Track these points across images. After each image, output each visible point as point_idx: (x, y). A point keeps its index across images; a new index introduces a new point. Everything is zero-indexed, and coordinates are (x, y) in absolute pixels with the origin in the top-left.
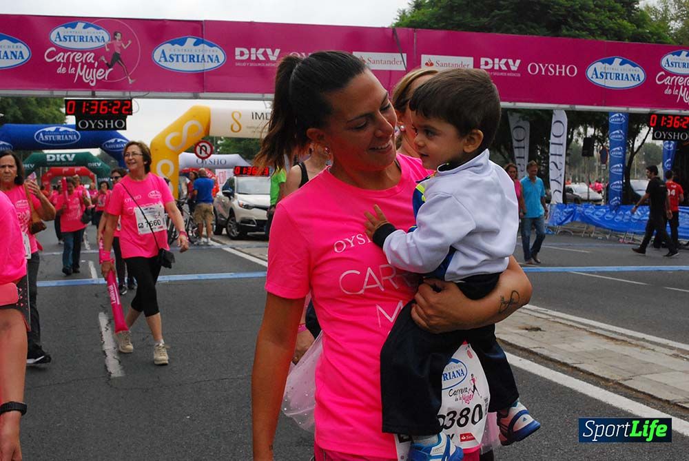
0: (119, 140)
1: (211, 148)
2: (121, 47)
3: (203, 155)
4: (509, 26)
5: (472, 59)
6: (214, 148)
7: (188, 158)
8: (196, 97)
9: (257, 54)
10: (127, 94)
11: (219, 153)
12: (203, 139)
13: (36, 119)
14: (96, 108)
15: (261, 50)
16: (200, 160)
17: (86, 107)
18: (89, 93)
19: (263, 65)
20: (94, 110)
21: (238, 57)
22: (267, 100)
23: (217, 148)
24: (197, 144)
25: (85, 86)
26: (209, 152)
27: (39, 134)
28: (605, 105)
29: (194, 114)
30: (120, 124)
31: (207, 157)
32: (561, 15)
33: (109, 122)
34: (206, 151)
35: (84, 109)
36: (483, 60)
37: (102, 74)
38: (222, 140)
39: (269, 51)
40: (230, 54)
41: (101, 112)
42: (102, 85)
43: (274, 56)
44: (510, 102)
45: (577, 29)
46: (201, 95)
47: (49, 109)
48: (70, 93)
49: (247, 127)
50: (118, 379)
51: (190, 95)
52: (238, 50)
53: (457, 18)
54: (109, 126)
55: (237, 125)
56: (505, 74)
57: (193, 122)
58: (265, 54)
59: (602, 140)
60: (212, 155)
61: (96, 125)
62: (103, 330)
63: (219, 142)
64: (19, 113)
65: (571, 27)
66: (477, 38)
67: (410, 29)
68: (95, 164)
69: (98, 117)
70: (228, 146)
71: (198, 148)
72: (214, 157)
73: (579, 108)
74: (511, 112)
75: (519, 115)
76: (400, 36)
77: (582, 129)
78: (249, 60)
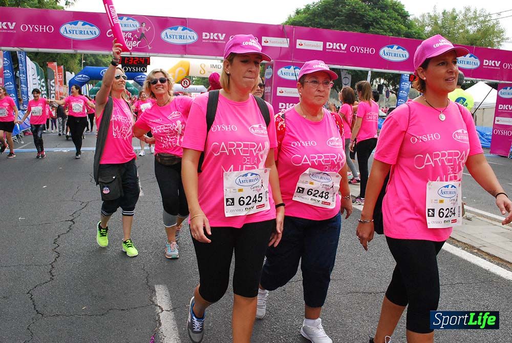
0: (143, 76)
1: (189, 82)
2: (145, 30)
3: (185, 85)
4: (343, 25)
5: (322, 43)
6: (191, 82)
7: (178, 87)
8: (182, 57)
9: (214, 36)
10: (148, 54)
11: (194, 85)
12: (186, 77)
13: (102, 64)
14: (132, 61)
15: (216, 34)
16: (184, 88)
17: (127, 60)
18: (129, 53)
19: (217, 42)
20: (130, 62)
21: (204, 38)
22: (218, 59)
23: (193, 82)
24: (183, 80)
25: (127, 50)
26: (188, 84)
27: (103, 72)
28: (388, 69)
29: (181, 65)
30: (144, 69)
31: (185, 87)
32: (370, 21)
33: (138, 68)
34: (187, 84)
35: (126, 61)
36: (328, 44)
37: (135, 44)
38: (195, 77)
39: (220, 35)
40: (200, 36)
41: (134, 63)
42: (135, 49)
43: (222, 37)
44: (341, 65)
45: (378, 28)
46: (185, 56)
47: (108, 59)
49: (208, 72)
51: (179, 55)
52: (204, 34)
53: (317, 20)
54: (138, 70)
55: (203, 70)
56: (339, 51)
57: (180, 68)
58: (218, 36)
59: (387, 86)
60: (190, 86)
61: (132, 69)
63: (194, 79)
64: (93, 60)
65: (375, 27)
66: (326, 32)
67: (292, 26)
68: (130, 88)
69: (133, 65)
70: (198, 81)
71: (183, 82)
72: (191, 86)
73: (375, 70)
74: (343, 69)
75: (346, 71)
76: (286, 29)
77: (378, 80)
78: (209, 39)
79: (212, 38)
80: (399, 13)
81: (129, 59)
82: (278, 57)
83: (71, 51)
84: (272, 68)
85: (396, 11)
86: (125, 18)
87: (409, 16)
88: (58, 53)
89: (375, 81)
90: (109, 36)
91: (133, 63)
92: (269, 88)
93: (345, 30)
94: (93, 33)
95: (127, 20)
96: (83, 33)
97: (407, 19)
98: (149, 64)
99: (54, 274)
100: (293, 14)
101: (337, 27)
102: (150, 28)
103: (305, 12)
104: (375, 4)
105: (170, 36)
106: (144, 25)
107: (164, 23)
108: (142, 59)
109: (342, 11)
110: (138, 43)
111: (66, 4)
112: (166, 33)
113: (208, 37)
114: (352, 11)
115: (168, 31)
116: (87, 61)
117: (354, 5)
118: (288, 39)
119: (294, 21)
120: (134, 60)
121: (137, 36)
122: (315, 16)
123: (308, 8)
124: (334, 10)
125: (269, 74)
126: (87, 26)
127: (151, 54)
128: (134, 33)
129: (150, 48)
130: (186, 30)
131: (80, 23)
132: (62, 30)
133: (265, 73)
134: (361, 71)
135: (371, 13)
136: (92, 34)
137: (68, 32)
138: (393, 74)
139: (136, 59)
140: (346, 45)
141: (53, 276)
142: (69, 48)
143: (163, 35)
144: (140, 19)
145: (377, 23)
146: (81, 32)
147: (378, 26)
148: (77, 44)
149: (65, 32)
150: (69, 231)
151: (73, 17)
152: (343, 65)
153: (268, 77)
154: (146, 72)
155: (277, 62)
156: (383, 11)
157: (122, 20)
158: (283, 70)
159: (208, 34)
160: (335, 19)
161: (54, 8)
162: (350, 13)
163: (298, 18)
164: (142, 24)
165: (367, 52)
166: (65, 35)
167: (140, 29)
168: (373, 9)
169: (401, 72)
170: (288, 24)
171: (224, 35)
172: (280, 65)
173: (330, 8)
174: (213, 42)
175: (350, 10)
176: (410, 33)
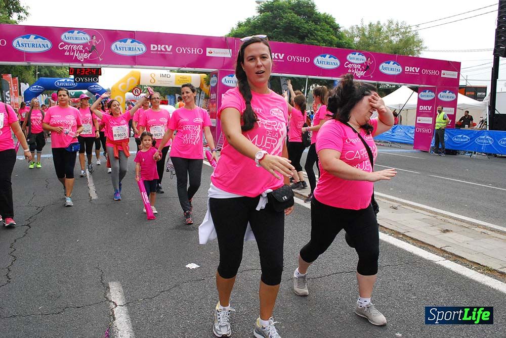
0: (96, 86)
1: (140, 91)
2: (96, 43)
3: (137, 94)
6: (142, 91)
7: (129, 95)
8: (132, 68)
9: (161, 47)
10: (99, 65)
12: (137, 86)
13: (55, 75)
15: (163, 46)
16: (135, 96)
17: (79, 71)
19: (164, 53)
20: (82, 73)
21: (152, 49)
22: (167, 69)
23: (144, 90)
24: (134, 89)
25: (79, 61)
27: (57, 83)
28: (322, 76)
29: (132, 74)
30: (95, 80)
31: (137, 96)
32: (306, 33)
34: (138, 92)
37: (86, 56)
38: (146, 86)
39: (167, 46)
40: (148, 48)
42: (86, 61)
43: (169, 48)
44: (279, 73)
45: (313, 39)
46: (134, 66)
47: (62, 70)
48: (71, 64)
49: (158, 81)
50: (95, 200)
51: (129, 66)
52: (152, 46)
53: (257, 32)
54: (90, 80)
55: (153, 80)
57: (130, 79)
58: (165, 48)
61: (84, 80)
62: (88, 177)
64: (47, 72)
65: (310, 38)
67: (234, 38)
69: (85, 76)
71: (134, 91)
73: (310, 77)
74: (282, 77)
75: (285, 78)
76: (229, 41)
77: (314, 85)
78: (157, 50)
79: (159, 49)
80: (331, 25)
81: (81, 70)
82: (221, 66)
83: (24, 63)
84: (216, 76)
85: (328, 23)
86: (76, 32)
87: (340, 28)
88: (12, 66)
89: (311, 87)
90: (61, 49)
91: (85, 74)
92: (215, 95)
93: (283, 41)
94: (46, 46)
95: (78, 33)
96: (35, 46)
97: (338, 31)
98: (101, 75)
99: (10, 277)
100: (235, 27)
101: (276, 38)
102: (100, 40)
103: (246, 25)
104: (309, 17)
105: (120, 48)
106: (94, 38)
107: (114, 35)
108: (94, 70)
109: (279, 24)
110: (89, 55)
111: (18, 19)
112: (116, 46)
113: (156, 49)
114: (288, 23)
115: (118, 43)
116: (41, 73)
117: (290, 18)
118: (231, 50)
119: (236, 33)
120: (85, 71)
121: (88, 48)
122: (255, 29)
123: (249, 21)
124: (272, 23)
125: (214, 82)
126: (39, 40)
127: (102, 65)
128: (85, 45)
129: (100, 59)
130: (135, 43)
131: (32, 37)
132: (15, 44)
133: (211, 82)
134: (298, 78)
135: (306, 26)
136: (44, 47)
137: (21, 45)
138: (327, 80)
139: (88, 70)
140: (283, 55)
141: (10, 279)
142: (22, 60)
143: (113, 47)
144: (91, 32)
145: (312, 35)
146: (33, 45)
147: (313, 37)
148: (29, 56)
149: (18, 46)
150: (25, 235)
151: (25, 31)
152: (281, 73)
153: (213, 85)
154: (98, 82)
155: (221, 72)
156: (316, 24)
157: (73, 32)
158: (227, 78)
159: (156, 46)
160: (274, 31)
161: (7, 22)
162: (287, 26)
163: (241, 31)
164: (93, 37)
165: (302, 61)
166: (18, 48)
167: (90, 42)
168: (307, 22)
169: (334, 79)
170: (231, 36)
171: (171, 47)
172: (224, 74)
173: (268, 21)
174: (160, 53)
175: (286, 22)
176: (340, 43)
